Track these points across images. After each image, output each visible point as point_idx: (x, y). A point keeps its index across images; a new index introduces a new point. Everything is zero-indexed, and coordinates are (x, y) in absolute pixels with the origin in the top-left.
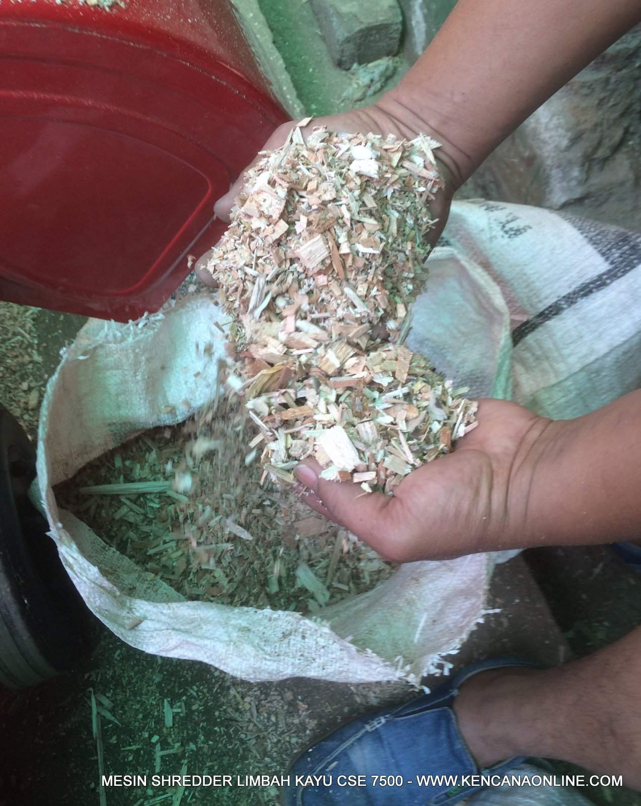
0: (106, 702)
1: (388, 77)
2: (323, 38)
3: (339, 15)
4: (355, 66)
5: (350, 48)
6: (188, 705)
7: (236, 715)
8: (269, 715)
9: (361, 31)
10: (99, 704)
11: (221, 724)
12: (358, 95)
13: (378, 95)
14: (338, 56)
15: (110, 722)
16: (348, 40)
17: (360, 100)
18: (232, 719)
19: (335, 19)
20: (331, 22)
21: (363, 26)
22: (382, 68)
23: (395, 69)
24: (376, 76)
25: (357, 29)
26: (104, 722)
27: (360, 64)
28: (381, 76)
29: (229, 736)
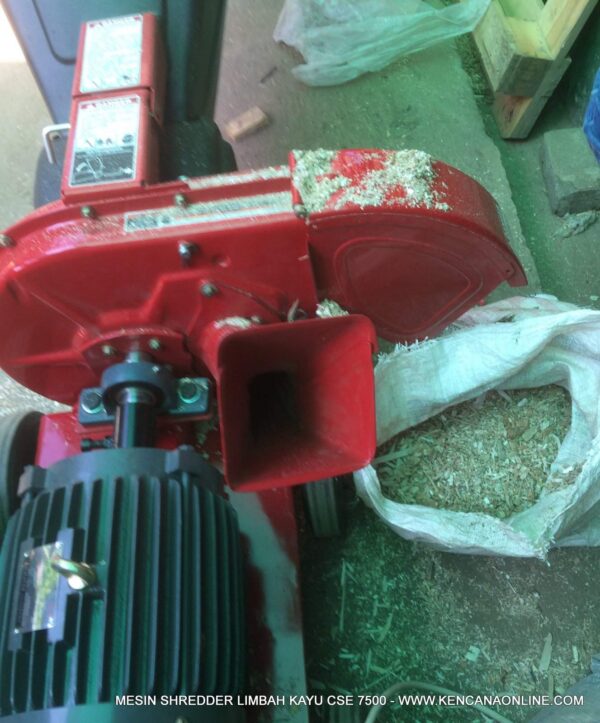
0: (351, 569)
1: (589, 224)
2: (547, 195)
3: (561, 182)
4: (567, 215)
5: (565, 204)
6: (397, 583)
7: (425, 597)
8: (445, 602)
9: (574, 194)
10: (347, 568)
11: (415, 600)
12: (566, 234)
13: (581, 235)
14: (555, 208)
15: (351, 580)
16: (564, 199)
17: (567, 237)
18: (422, 599)
19: (557, 184)
20: (554, 186)
21: (576, 191)
22: (587, 218)
23: (596, 220)
24: (581, 223)
25: (572, 192)
26: (348, 579)
27: (571, 213)
28: (584, 223)
29: (419, 608)
